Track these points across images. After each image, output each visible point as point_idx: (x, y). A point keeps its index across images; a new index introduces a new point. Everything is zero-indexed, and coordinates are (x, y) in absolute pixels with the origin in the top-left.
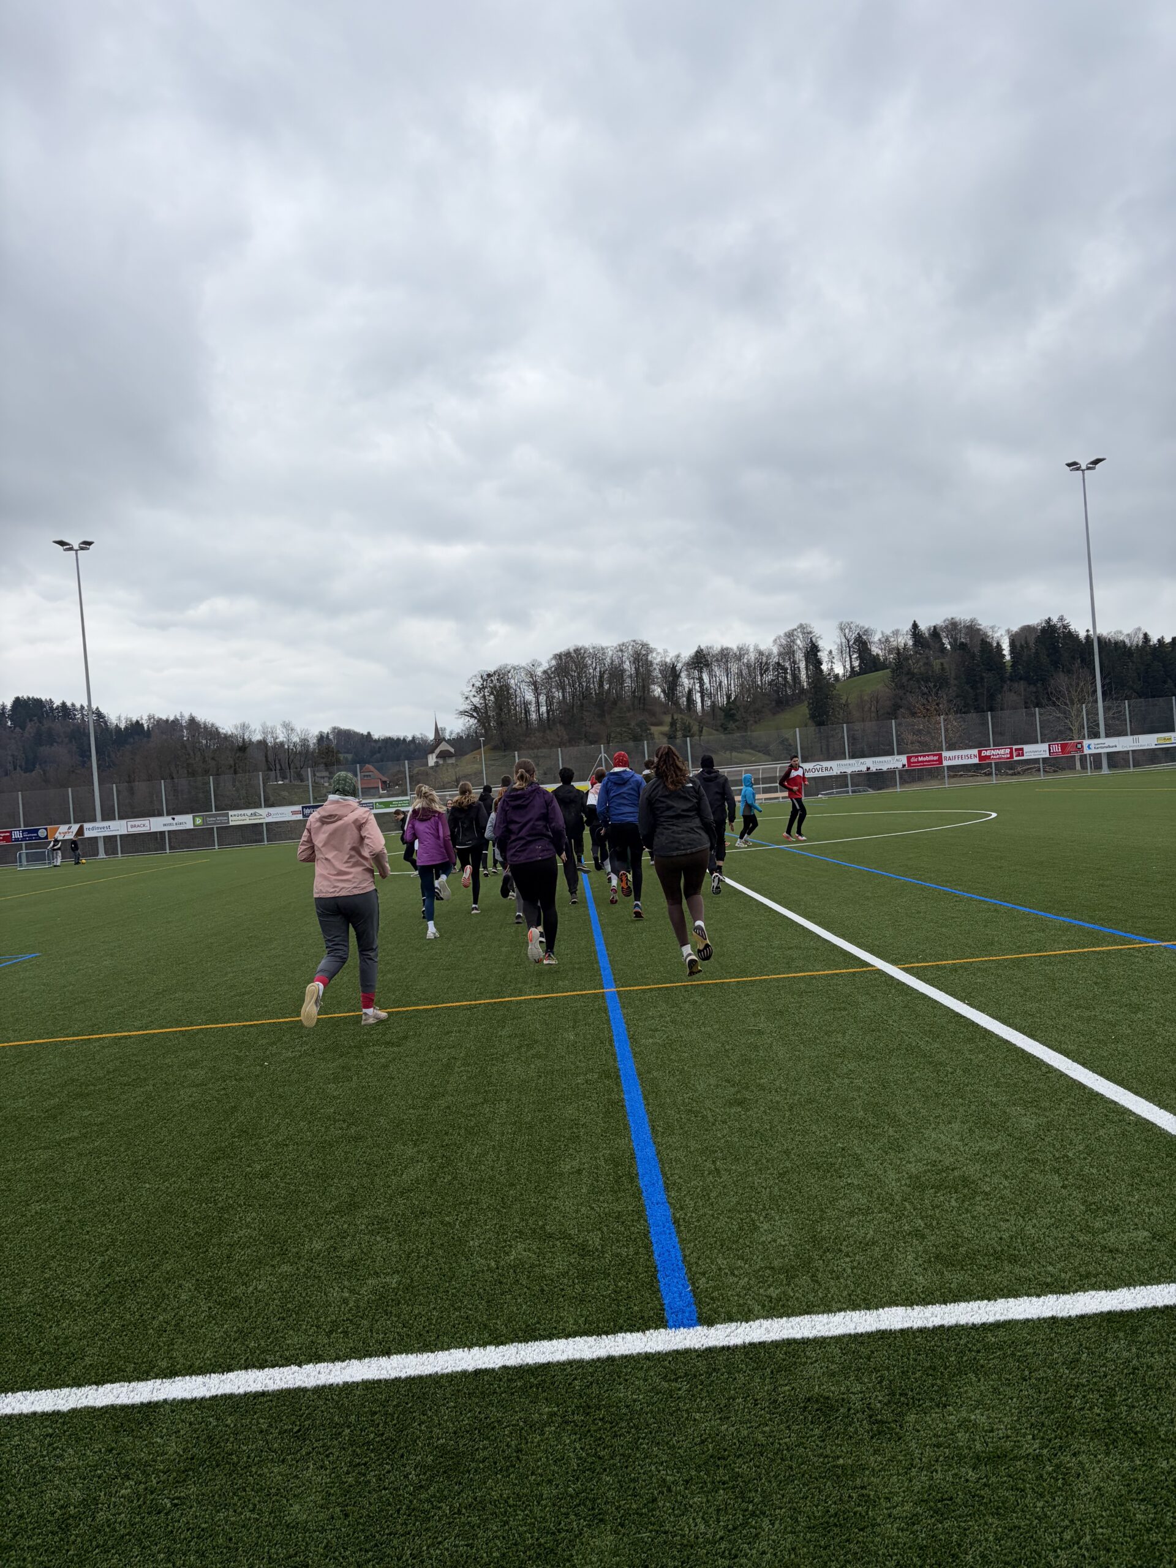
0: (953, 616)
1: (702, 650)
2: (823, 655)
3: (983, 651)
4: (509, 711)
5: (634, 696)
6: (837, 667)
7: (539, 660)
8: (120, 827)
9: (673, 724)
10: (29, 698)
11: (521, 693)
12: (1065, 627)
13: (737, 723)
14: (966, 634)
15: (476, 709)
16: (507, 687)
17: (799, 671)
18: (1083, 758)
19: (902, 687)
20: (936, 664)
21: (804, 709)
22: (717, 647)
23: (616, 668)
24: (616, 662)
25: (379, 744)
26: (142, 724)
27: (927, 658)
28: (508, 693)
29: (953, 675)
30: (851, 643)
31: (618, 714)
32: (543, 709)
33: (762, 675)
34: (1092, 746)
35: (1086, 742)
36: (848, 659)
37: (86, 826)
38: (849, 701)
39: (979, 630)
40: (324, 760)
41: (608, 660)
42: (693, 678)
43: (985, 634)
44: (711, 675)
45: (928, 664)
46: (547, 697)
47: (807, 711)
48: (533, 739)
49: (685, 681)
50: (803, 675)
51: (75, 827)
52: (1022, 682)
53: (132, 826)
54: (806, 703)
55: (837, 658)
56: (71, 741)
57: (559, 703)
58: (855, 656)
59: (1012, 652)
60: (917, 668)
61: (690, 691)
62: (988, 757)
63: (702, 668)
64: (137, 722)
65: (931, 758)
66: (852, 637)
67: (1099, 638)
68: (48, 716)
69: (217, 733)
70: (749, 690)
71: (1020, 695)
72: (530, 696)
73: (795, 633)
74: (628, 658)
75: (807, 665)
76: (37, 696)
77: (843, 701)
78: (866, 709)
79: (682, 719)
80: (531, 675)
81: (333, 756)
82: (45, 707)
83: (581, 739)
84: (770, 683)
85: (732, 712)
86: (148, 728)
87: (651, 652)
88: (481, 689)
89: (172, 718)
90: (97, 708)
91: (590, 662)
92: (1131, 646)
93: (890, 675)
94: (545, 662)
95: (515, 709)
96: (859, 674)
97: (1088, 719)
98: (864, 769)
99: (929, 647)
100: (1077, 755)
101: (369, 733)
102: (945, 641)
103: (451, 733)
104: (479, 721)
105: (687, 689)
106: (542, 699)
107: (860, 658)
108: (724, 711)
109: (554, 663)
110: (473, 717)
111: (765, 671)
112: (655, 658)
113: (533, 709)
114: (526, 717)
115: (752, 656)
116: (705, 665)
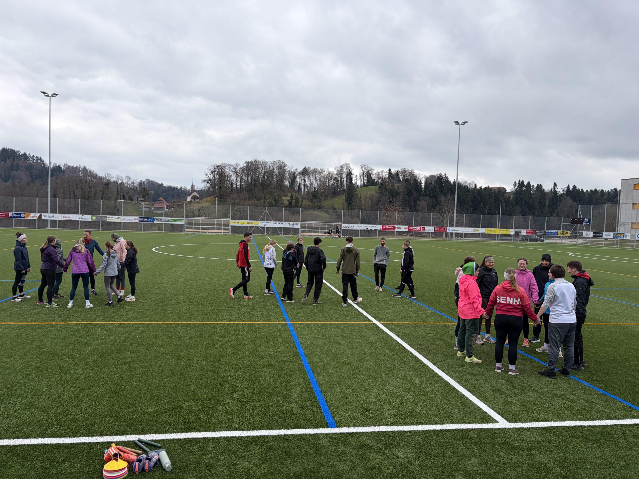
0: (405, 168)
1: (306, 168)
2: (353, 177)
3: (414, 183)
4: (224, 183)
5: (277, 183)
6: (358, 181)
7: (239, 163)
8: (58, 217)
9: (292, 197)
10: (9, 149)
11: (230, 175)
12: (446, 177)
13: (317, 200)
14: (409, 175)
15: (210, 180)
16: (225, 173)
17: (343, 182)
18: (446, 234)
19: (382, 193)
20: (396, 186)
21: (343, 197)
22: (312, 168)
23: (271, 171)
24: (271, 168)
25: (166, 189)
26: (61, 167)
27: (393, 183)
28: (225, 175)
29: (402, 191)
30: (365, 173)
31: (270, 190)
32: (239, 184)
33: (329, 181)
34: (450, 230)
35: (448, 228)
36: (363, 179)
37: (43, 214)
38: (361, 196)
39: (414, 174)
40: (142, 193)
41: (268, 167)
42: (302, 179)
43: (416, 176)
44: (309, 177)
45: (393, 185)
46: (241, 179)
47: (345, 198)
48: (233, 195)
49: (298, 180)
50: (345, 184)
51: (38, 215)
52: (427, 197)
53: (64, 217)
54: (345, 195)
55: (359, 178)
56: (27, 170)
57: (246, 182)
58: (365, 179)
59: (425, 185)
60: (389, 186)
61: (300, 184)
62: (412, 229)
63: (305, 176)
65: (391, 227)
66: (366, 171)
67: (458, 184)
68: (17, 158)
69: (96, 176)
70: (323, 187)
71: (426, 202)
72: (233, 177)
73: (344, 166)
74: (276, 167)
75: (347, 180)
76: (13, 148)
77: (359, 196)
78: (367, 200)
79: (295, 195)
80: (235, 169)
81: (146, 192)
82: (16, 154)
83: (253, 198)
84: (332, 185)
85: (316, 195)
87: (286, 166)
88: (213, 172)
89: (75, 166)
91: (260, 167)
92: (470, 188)
93: (378, 188)
94: (242, 164)
95: (227, 182)
96: (366, 186)
97: (450, 219)
98: (366, 229)
99: (394, 179)
100: (444, 232)
101: (162, 183)
102: (401, 177)
103: (197, 188)
104: (211, 185)
105: (298, 183)
106: (239, 179)
107: (368, 179)
108: (312, 194)
109: (245, 165)
110: (209, 183)
111: (330, 180)
112: (287, 169)
113: (234, 183)
114: (231, 186)
115: (326, 173)
116: (307, 174)
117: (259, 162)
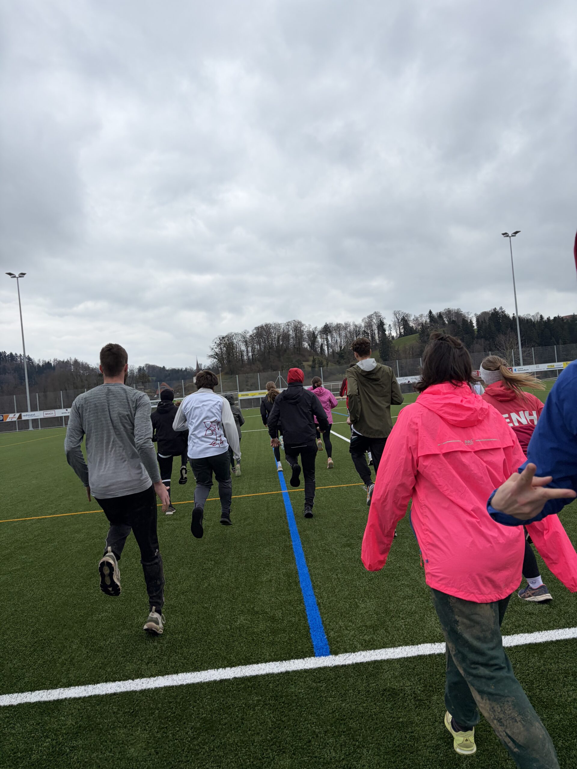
0: (449, 308)
1: (327, 325)
2: (386, 327)
3: (463, 324)
4: (233, 355)
5: (295, 347)
6: (393, 332)
7: (248, 330)
8: (40, 415)
9: (314, 361)
11: (239, 346)
12: (503, 312)
13: (344, 360)
14: (455, 316)
15: (217, 354)
16: (232, 343)
17: (375, 334)
19: (424, 342)
21: (377, 353)
22: (335, 323)
23: (286, 334)
24: (286, 331)
25: (169, 372)
26: (51, 363)
28: (233, 346)
30: (400, 321)
31: (287, 356)
32: (250, 354)
36: (398, 329)
37: (23, 414)
38: (399, 349)
39: (462, 314)
40: (141, 380)
41: (282, 330)
42: (323, 338)
43: (465, 316)
44: (332, 337)
46: (252, 348)
47: (379, 354)
48: (245, 369)
49: (319, 340)
50: (377, 337)
51: (17, 415)
52: (483, 339)
53: (46, 414)
54: (378, 350)
55: (393, 328)
56: (15, 372)
57: (258, 351)
58: (402, 327)
59: (477, 325)
61: (322, 345)
63: (327, 334)
64: (48, 362)
66: (400, 318)
67: (519, 317)
68: (3, 360)
69: (89, 367)
71: (482, 345)
72: (243, 348)
73: (373, 316)
74: (291, 329)
75: (378, 332)
77: (396, 349)
78: (407, 353)
79: (318, 358)
80: (244, 337)
81: (146, 378)
82: (2, 355)
83: (269, 368)
85: (343, 354)
86: (54, 365)
87: (303, 326)
88: (219, 344)
89: (66, 360)
90: (28, 356)
91: (273, 331)
92: (535, 321)
93: (419, 336)
94: (251, 331)
95: (236, 354)
96: (404, 336)
97: (515, 357)
98: (407, 382)
99: (437, 322)
101: (164, 367)
102: (445, 320)
104: (218, 360)
105: (320, 344)
106: (250, 349)
107: (404, 328)
108: (338, 354)
109: (255, 331)
110: (216, 358)
111: (358, 335)
112: (305, 329)
113: (245, 354)
114: (242, 358)
115: (352, 328)
116: (329, 332)
117: (271, 325)
